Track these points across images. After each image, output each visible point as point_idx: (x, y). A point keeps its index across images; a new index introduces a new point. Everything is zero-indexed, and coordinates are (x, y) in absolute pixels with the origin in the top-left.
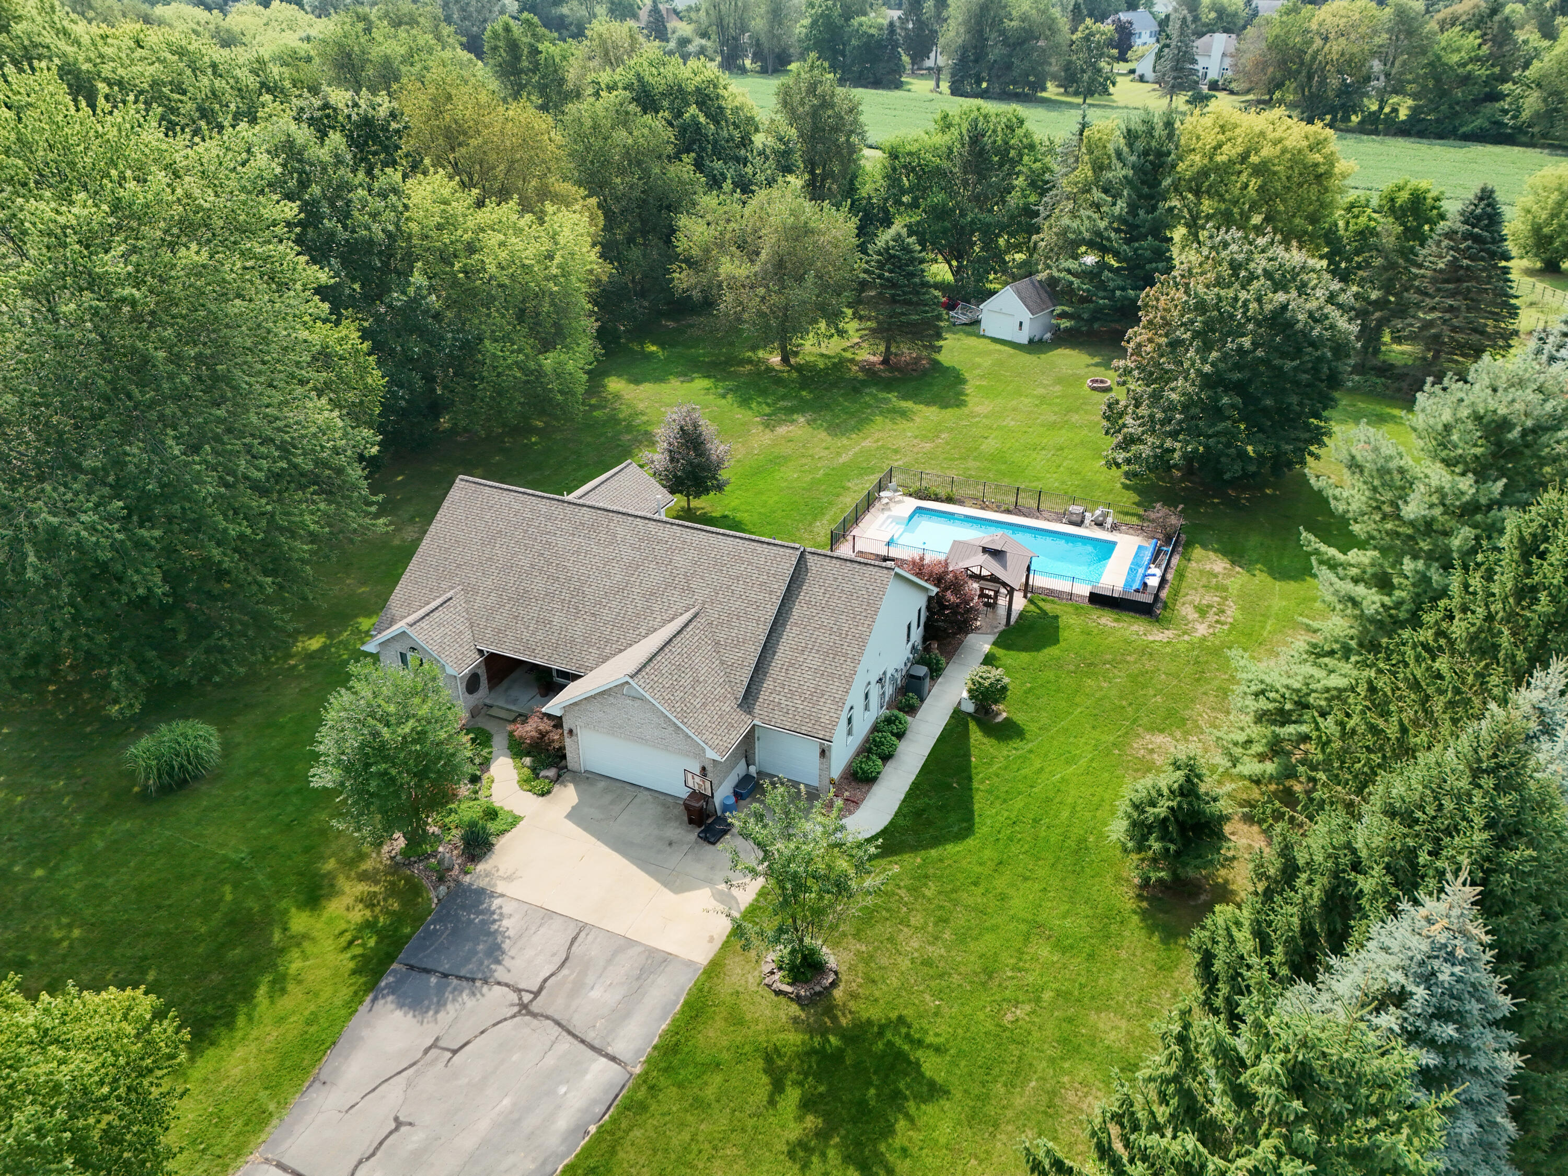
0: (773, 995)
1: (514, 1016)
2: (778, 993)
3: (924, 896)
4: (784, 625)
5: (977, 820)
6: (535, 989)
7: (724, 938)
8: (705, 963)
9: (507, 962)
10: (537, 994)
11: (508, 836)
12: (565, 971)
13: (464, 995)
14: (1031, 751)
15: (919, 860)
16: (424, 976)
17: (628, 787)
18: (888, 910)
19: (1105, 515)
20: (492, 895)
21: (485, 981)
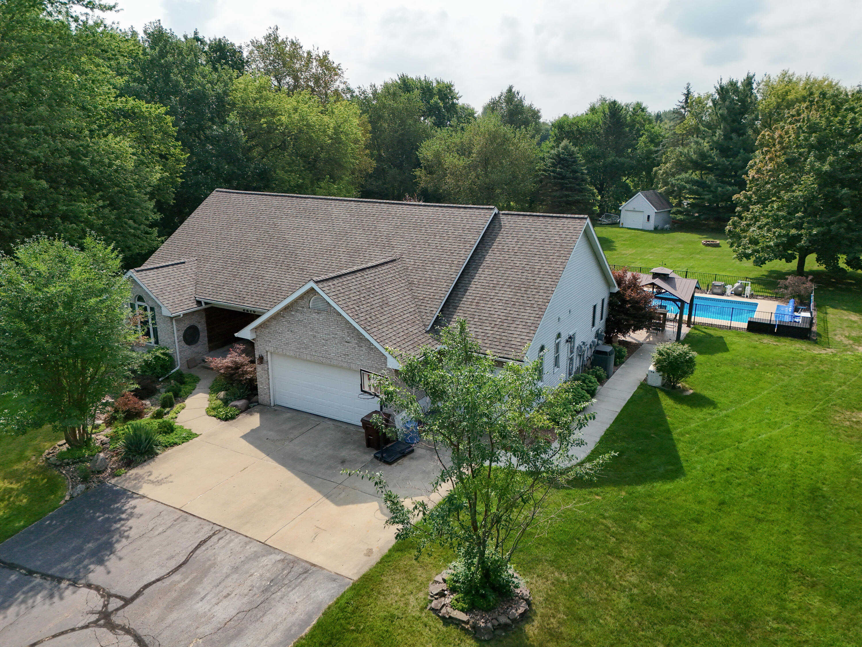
0: (440, 625)
1: (87, 627)
2: (448, 621)
3: (636, 529)
4: (476, 269)
5: (684, 464)
6: (128, 595)
7: (386, 551)
8: (356, 578)
9: (112, 562)
10: (127, 601)
11: (176, 448)
12: (176, 577)
13: (39, 597)
14: (727, 416)
15: (624, 493)
16: (6, 571)
17: (312, 418)
18: (593, 539)
19: (744, 287)
20: (133, 495)
21: (74, 583)
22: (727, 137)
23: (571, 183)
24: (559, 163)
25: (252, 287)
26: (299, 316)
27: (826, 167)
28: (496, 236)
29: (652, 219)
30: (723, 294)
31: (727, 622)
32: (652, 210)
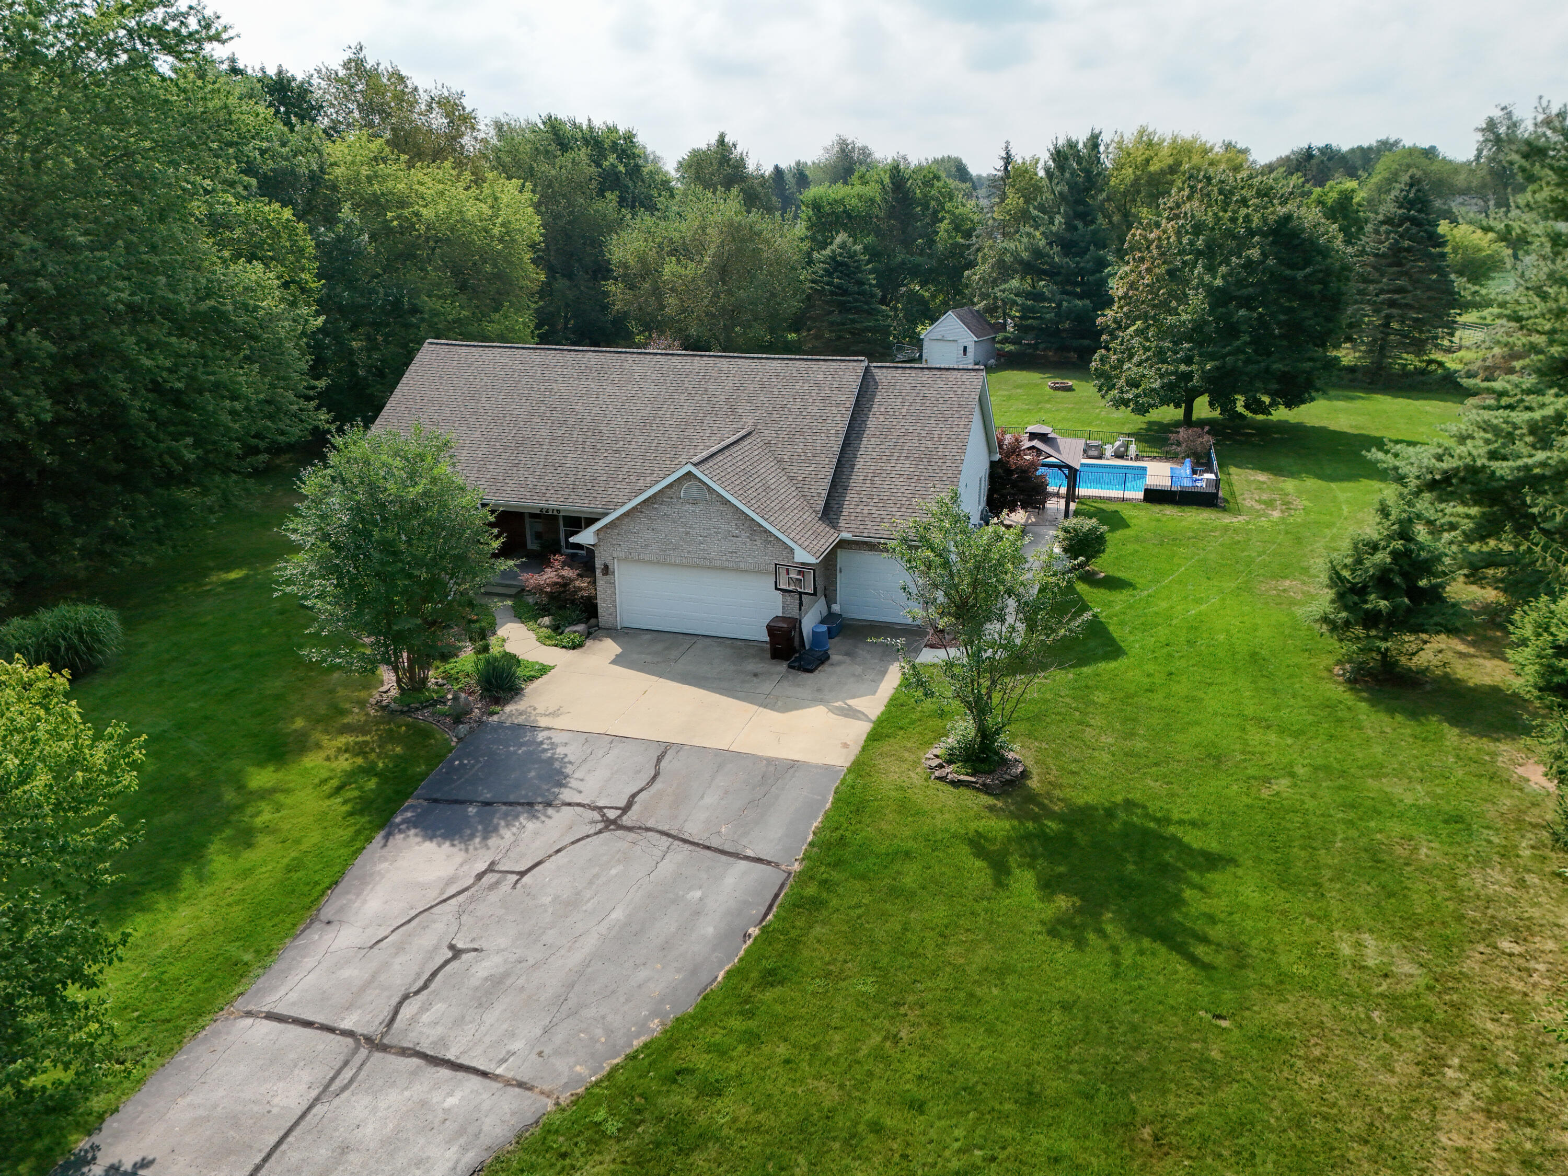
0: (951, 788)
1: (600, 832)
2: (956, 784)
3: (1095, 703)
4: (859, 438)
5: (1122, 644)
6: (622, 804)
7: (862, 743)
8: (848, 764)
9: (573, 783)
10: (626, 809)
11: (537, 683)
12: (658, 785)
13: (522, 819)
14: (1149, 596)
15: (1071, 676)
16: (457, 807)
17: (681, 637)
18: (1059, 714)
19: (1126, 446)
20: (535, 728)
21: (549, 804)
22: (1070, 227)
23: (856, 301)
24: (835, 270)
25: (550, 479)
26: (665, 509)
27: (1219, 282)
28: (874, 395)
29: (971, 351)
30: (1100, 457)
31: (1202, 760)
32: (969, 339)
